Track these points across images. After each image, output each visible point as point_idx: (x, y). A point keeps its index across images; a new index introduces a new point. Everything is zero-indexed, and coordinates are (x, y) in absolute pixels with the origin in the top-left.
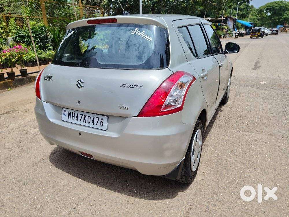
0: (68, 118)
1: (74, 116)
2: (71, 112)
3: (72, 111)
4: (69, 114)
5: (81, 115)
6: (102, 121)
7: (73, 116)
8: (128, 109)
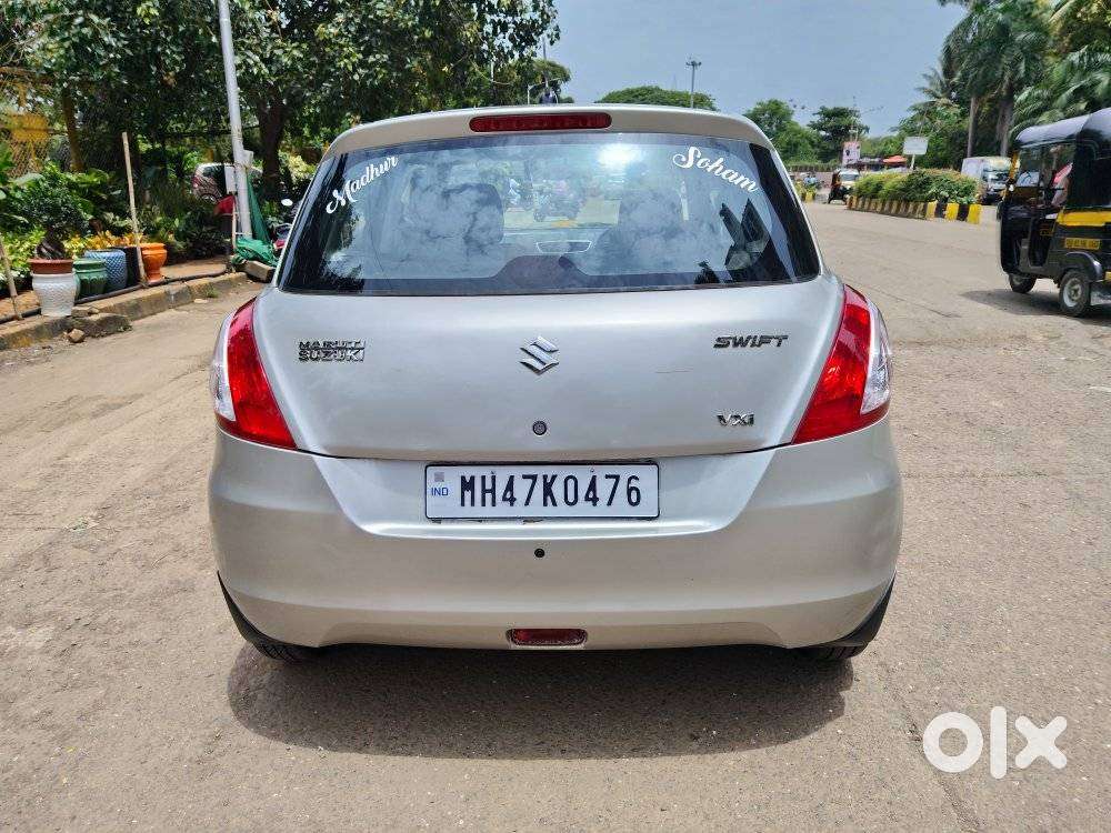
0: (463, 504)
1: (493, 491)
2: (472, 478)
3: (477, 472)
4: (467, 485)
5: (530, 481)
6: (634, 483)
7: (484, 491)
8: (752, 421)
